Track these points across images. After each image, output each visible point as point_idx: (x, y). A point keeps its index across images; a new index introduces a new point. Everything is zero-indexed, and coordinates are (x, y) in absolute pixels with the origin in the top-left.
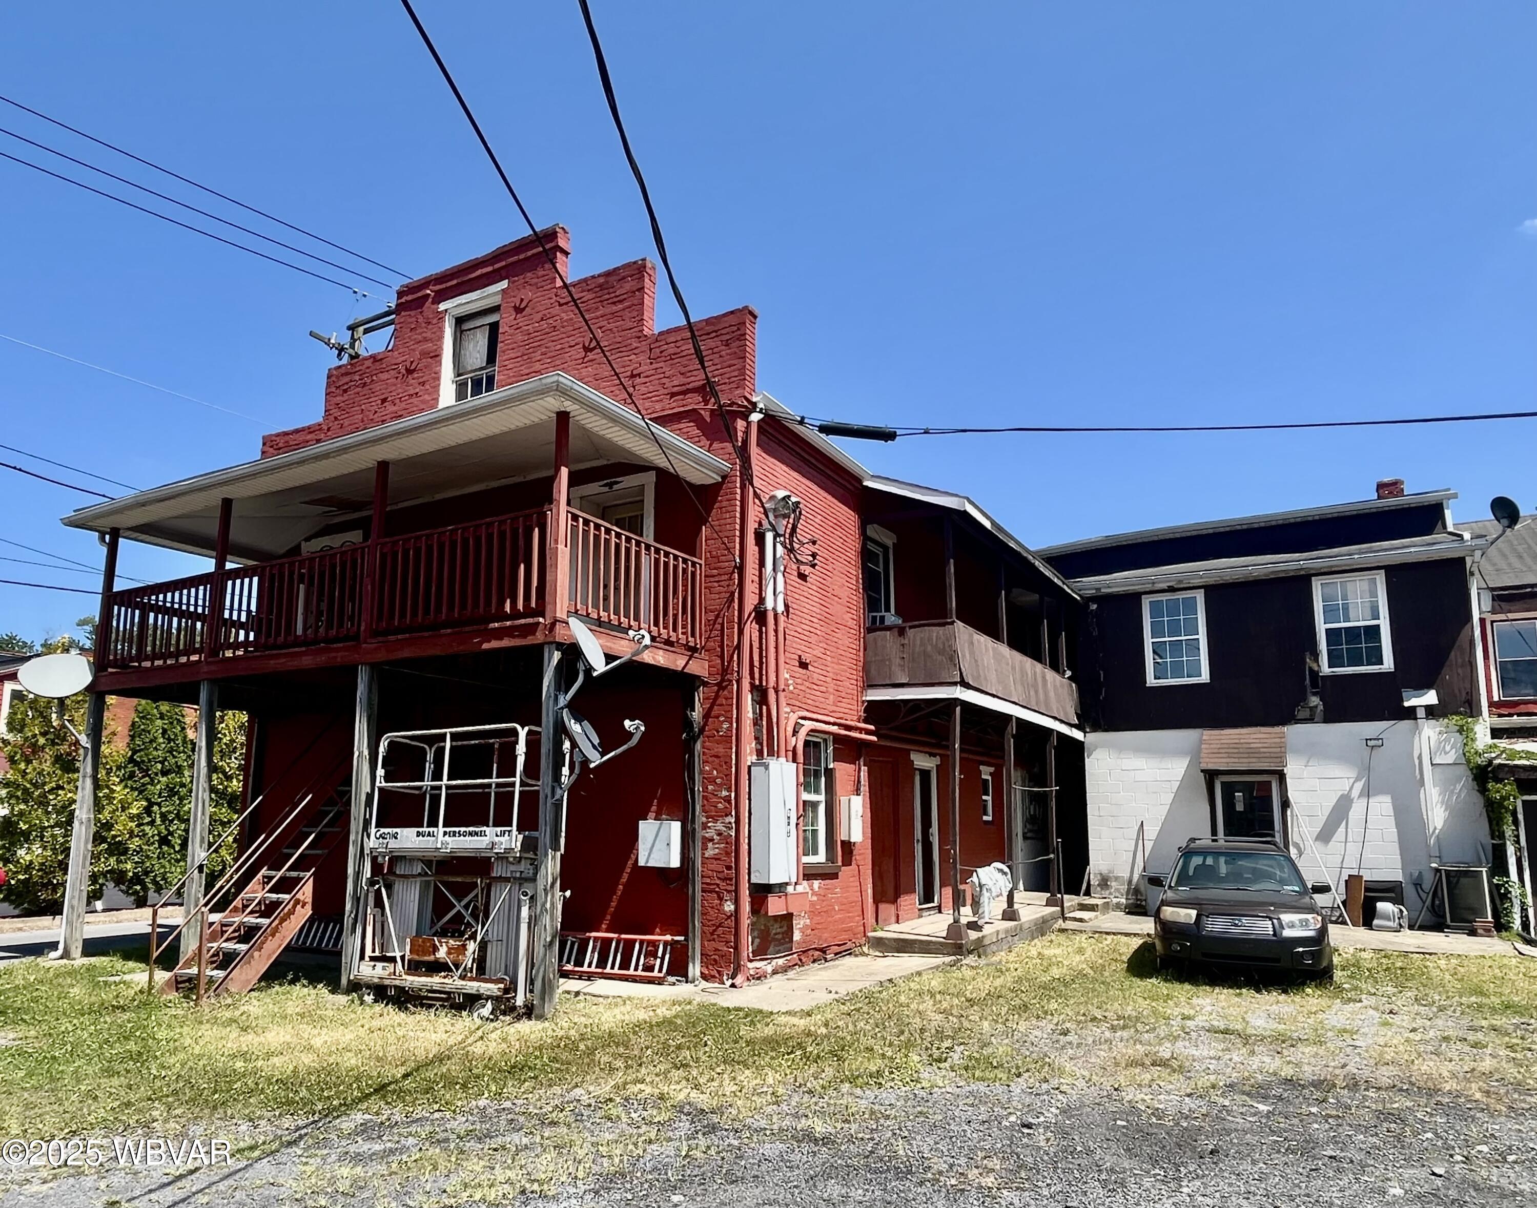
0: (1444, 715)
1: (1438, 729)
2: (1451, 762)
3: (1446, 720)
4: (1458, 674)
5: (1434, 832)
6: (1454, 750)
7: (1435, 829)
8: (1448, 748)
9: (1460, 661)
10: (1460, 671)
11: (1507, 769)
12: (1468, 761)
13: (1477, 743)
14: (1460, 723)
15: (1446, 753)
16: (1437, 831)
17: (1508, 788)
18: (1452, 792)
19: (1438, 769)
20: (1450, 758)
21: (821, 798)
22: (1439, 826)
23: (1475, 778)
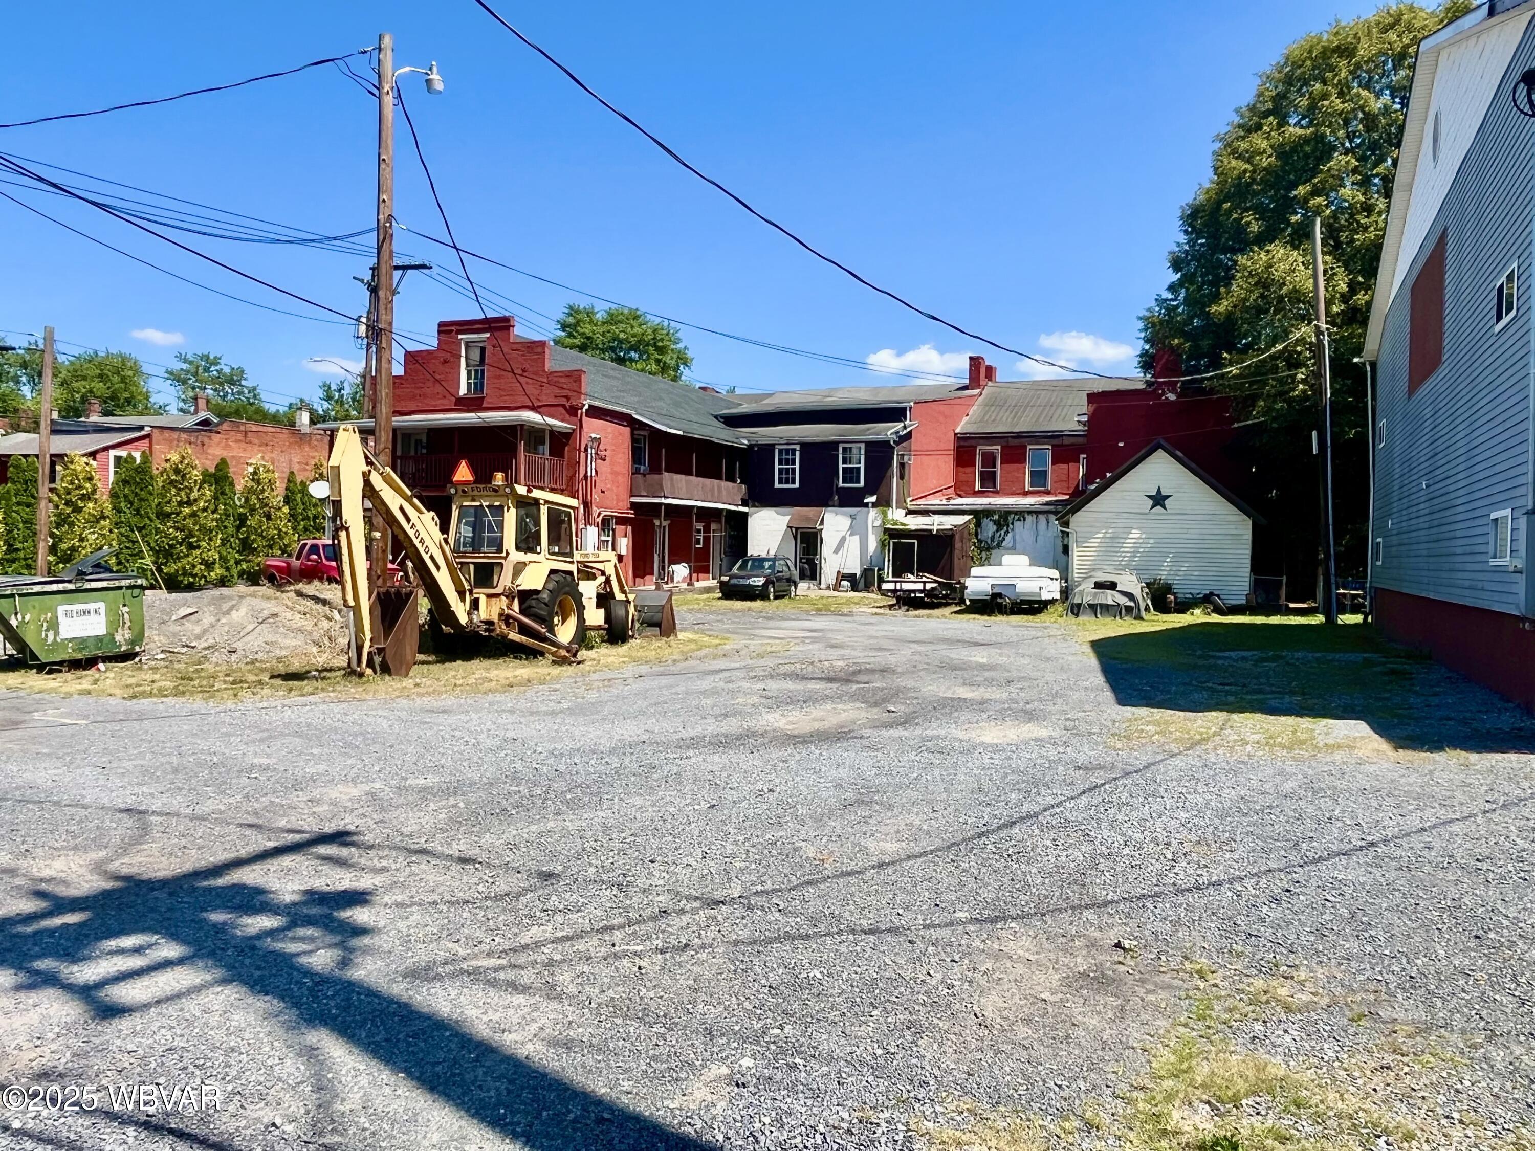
0: (879, 506)
1: (875, 512)
2: (879, 526)
4: (886, 487)
6: (880, 521)
8: (878, 519)
9: (888, 483)
11: (887, 529)
12: (885, 526)
13: (887, 518)
14: (884, 510)
15: (877, 522)
16: (871, 553)
17: (886, 537)
18: (878, 537)
19: (874, 529)
21: (610, 539)
22: (873, 551)
23: (887, 534)
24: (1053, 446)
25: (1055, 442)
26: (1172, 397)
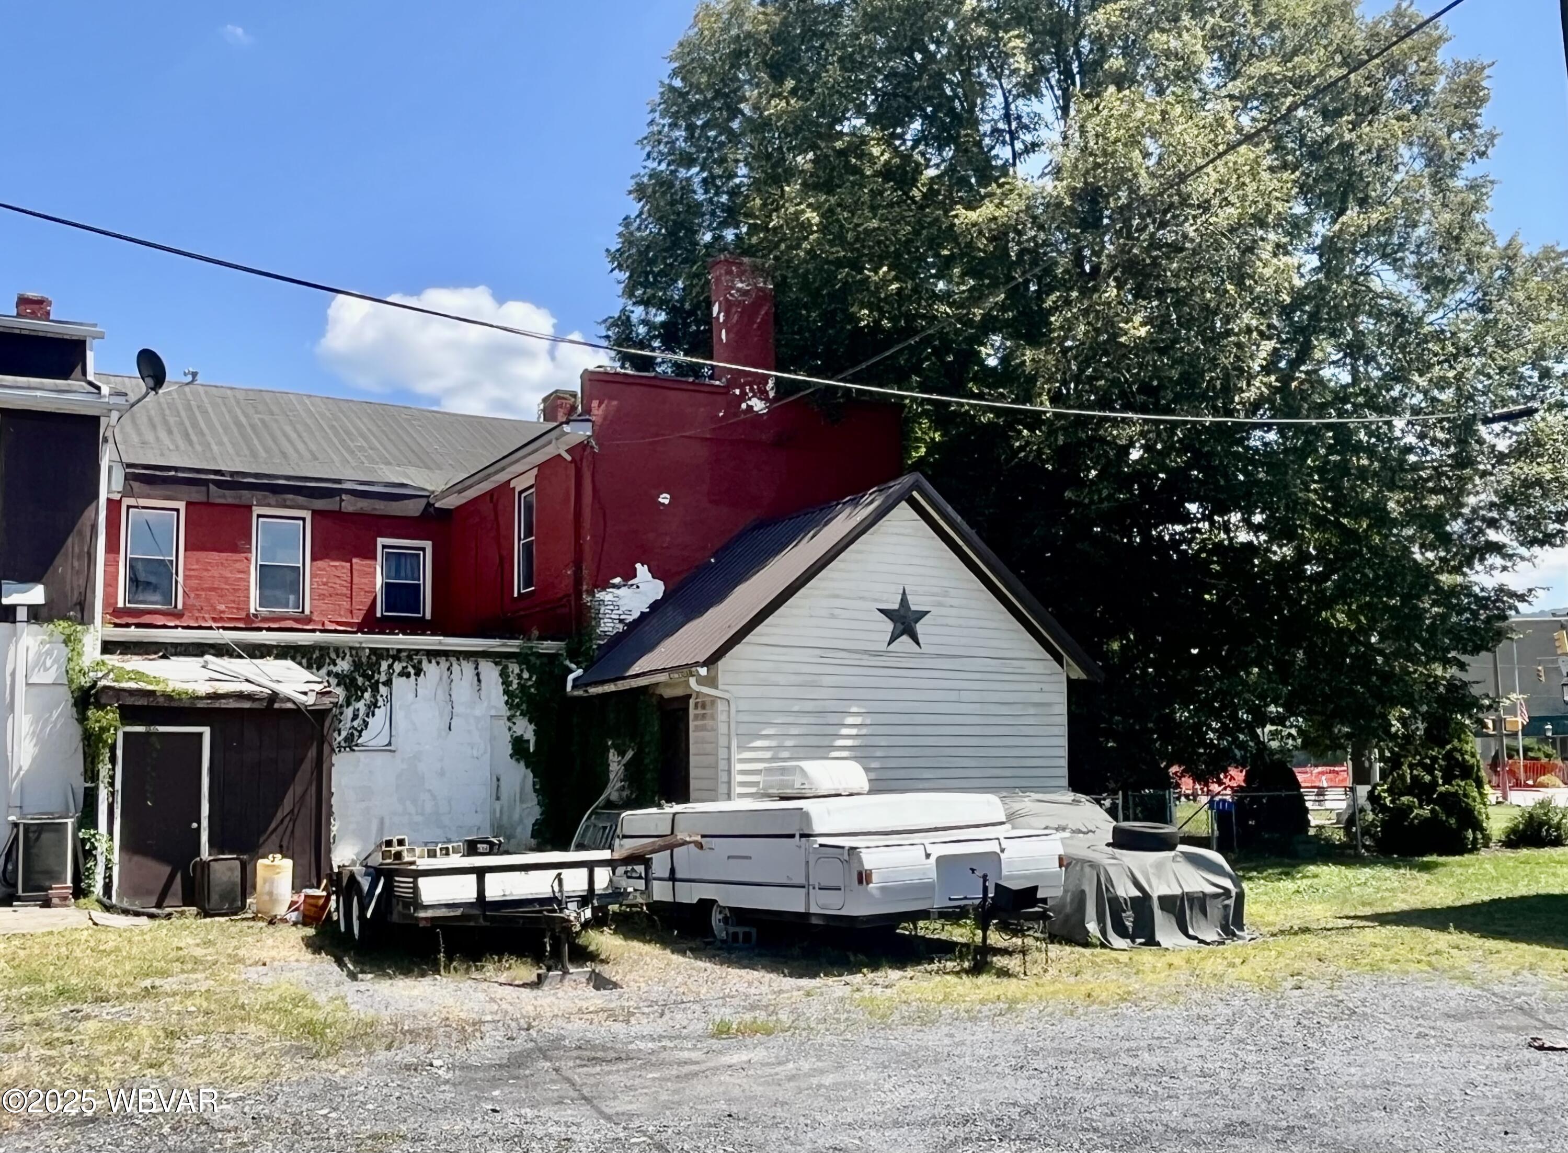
0: (50, 620)
1: (40, 638)
2: (50, 682)
3: (51, 626)
4: (73, 567)
5: (18, 773)
6: (55, 666)
7: (20, 769)
8: (49, 663)
9: (77, 550)
10: (76, 564)
11: (111, 693)
12: (71, 681)
13: (84, 658)
14: (67, 631)
15: (46, 670)
16: (22, 773)
17: (111, 716)
18: (47, 720)
19: (34, 690)
20: (48, 677)
22: (25, 767)
23: (76, 704)
24: (315, 513)
25: (320, 504)
26: (758, 405)
